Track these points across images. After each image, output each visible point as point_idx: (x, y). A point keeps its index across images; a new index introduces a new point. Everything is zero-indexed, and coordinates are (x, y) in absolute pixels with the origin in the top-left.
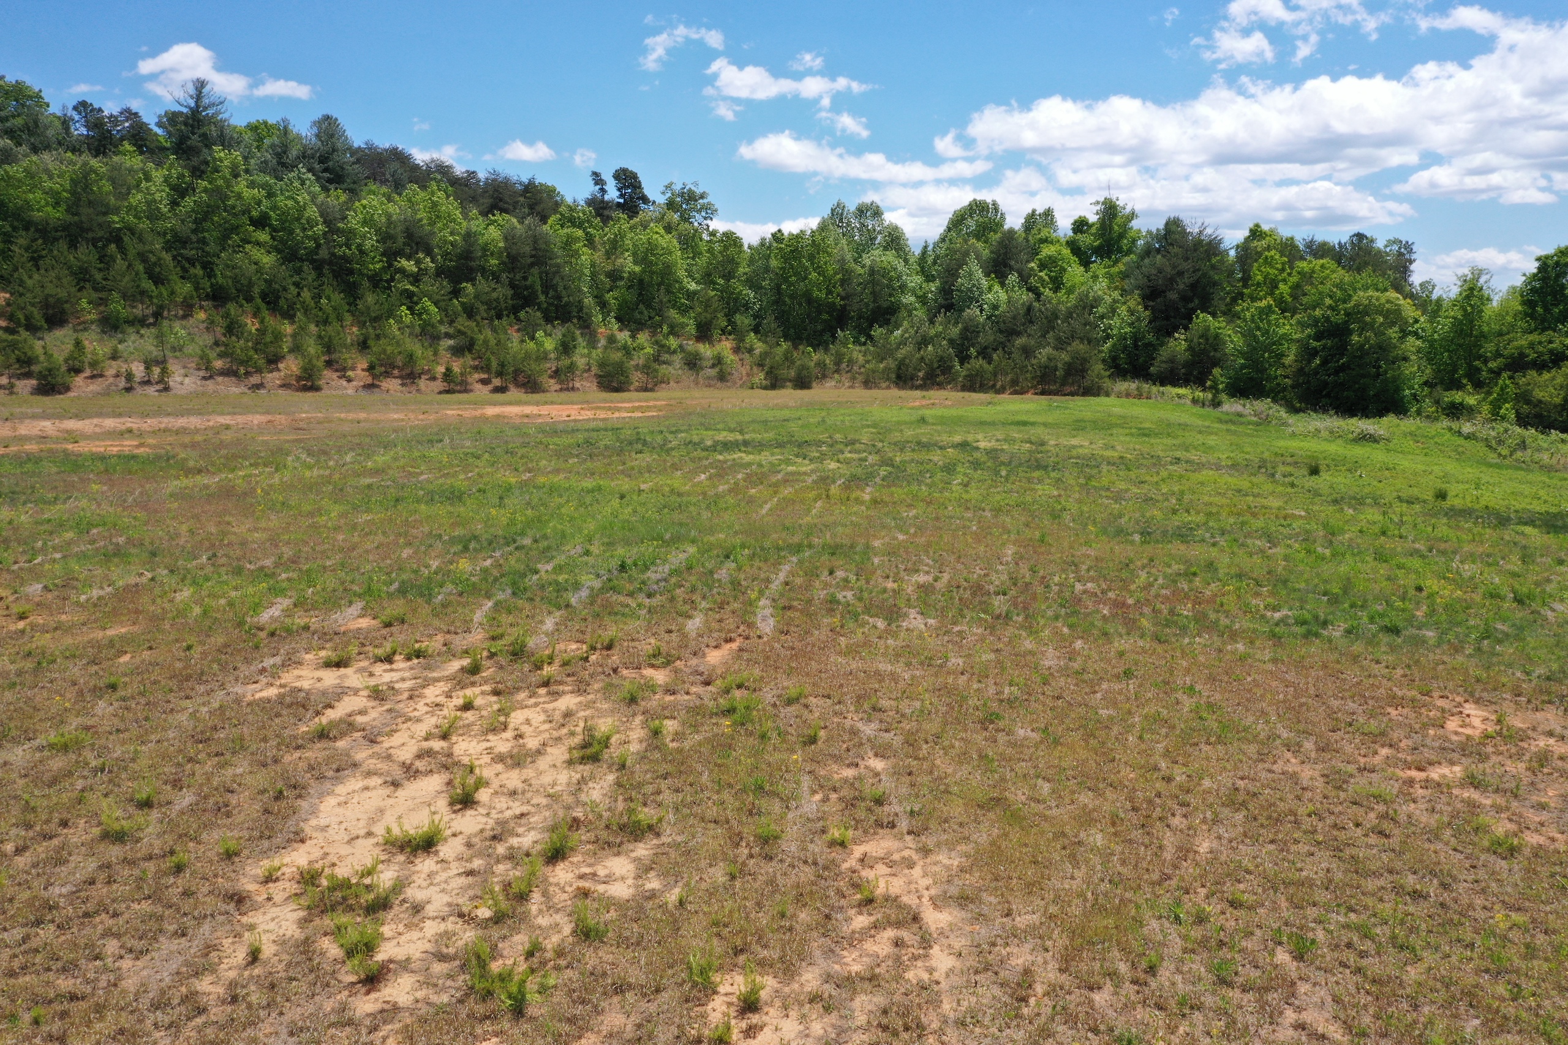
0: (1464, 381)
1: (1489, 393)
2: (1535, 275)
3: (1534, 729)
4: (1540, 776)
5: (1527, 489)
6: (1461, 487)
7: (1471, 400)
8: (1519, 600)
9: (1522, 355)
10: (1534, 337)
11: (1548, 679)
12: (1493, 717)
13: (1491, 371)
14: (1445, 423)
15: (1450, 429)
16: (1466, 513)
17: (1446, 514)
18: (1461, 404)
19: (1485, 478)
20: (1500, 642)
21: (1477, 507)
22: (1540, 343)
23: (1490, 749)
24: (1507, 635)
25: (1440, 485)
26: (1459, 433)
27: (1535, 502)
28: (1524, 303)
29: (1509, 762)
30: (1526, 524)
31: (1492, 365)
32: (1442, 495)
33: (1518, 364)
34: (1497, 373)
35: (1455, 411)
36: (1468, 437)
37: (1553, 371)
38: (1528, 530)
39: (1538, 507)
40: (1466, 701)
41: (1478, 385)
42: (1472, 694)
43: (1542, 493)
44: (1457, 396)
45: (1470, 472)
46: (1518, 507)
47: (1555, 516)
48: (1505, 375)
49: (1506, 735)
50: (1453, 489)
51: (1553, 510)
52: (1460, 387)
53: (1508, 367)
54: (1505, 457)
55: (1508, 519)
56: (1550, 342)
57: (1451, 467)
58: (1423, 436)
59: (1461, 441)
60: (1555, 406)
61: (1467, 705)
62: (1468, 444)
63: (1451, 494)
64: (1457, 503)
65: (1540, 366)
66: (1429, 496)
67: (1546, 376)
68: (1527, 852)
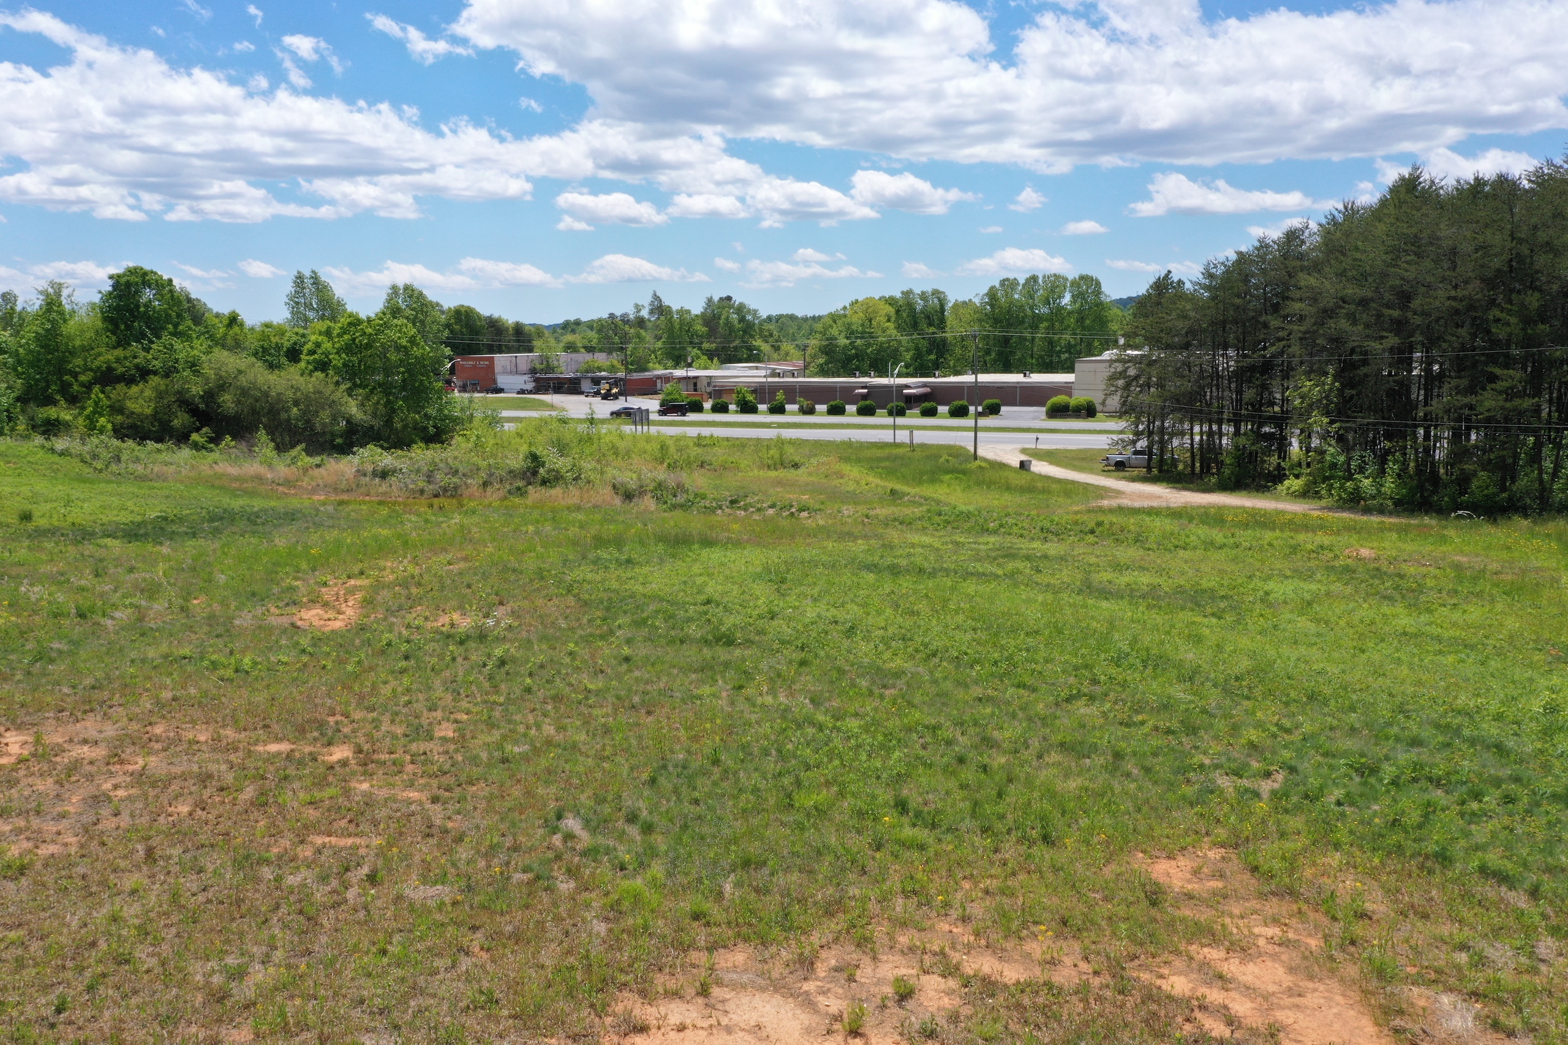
0: (58, 397)
1: (83, 408)
2: (110, 293)
3: (71, 741)
4: (67, 786)
5: (115, 501)
6: (49, 506)
7: (66, 416)
8: (82, 615)
9: (110, 369)
10: (119, 352)
11: (93, 688)
12: (30, 739)
13: (82, 385)
14: (39, 440)
15: (43, 447)
16: (51, 532)
17: (29, 536)
18: (57, 420)
19: (75, 494)
20: (52, 661)
21: (63, 524)
22: (126, 358)
23: (22, 773)
24: (60, 652)
25: (28, 507)
26: (52, 450)
27: (123, 513)
28: (105, 319)
29: (38, 781)
30: (109, 536)
31: (83, 378)
32: (26, 517)
33: (107, 378)
34: (88, 386)
35: (51, 428)
36: (63, 454)
37: (141, 385)
38: (109, 541)
39: (124, 518)
40: (7, 730)
41: (73, 400)
42: (13, 722)
43: (130, 504)
44: (52, 412)
45: (60, 489)
46: (105, 519)
47: (139, 525)
48: (96, 389)
49: (43, 754)
50: (37, 511)
51: (139, 519)
52: (55, 403)
53: (95, 381)
54: (101, 471)
55: (93, 534)
56: (135, 357)
57: (41, 486)
58: (14, 456)
59: (56, 458)
60: (147, 417)
61: (8, 734)
62: (62, 461)
63: (36, 514)
64: (42, 523)
65: (130, 381)
66: (13, 520)
67: (135, 389)
68: (38, 866)
